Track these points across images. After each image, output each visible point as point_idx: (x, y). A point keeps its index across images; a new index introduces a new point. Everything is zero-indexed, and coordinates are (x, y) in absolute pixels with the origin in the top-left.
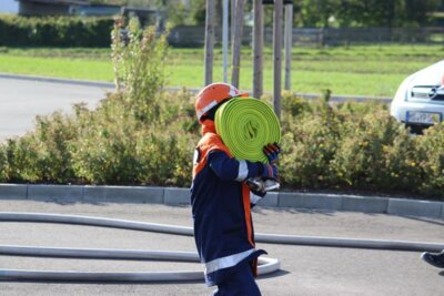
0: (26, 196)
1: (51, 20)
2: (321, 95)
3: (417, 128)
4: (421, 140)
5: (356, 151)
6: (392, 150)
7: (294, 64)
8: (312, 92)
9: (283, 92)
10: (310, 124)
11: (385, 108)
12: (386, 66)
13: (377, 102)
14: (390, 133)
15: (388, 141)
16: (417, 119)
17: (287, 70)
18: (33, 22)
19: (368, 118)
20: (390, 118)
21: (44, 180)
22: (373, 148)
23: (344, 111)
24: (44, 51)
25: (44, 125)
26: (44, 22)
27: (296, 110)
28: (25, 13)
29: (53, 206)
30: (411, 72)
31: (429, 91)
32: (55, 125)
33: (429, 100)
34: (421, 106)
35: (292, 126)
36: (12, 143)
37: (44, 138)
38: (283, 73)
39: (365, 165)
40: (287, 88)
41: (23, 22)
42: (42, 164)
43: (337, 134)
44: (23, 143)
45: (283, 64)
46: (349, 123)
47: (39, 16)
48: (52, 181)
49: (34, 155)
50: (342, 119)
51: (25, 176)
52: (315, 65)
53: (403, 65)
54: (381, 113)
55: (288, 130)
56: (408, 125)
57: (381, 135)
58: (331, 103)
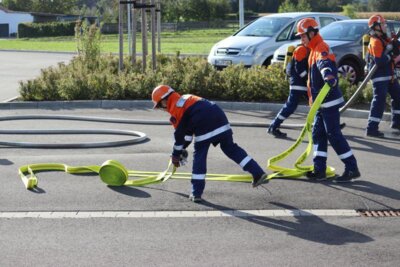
0: (37, 107)
1: (48, 24)
2: (175, 54)
3: (220, 68)
4: (222, 73)
5: (192, 80)
6: (208, 79)
7: (162, 39)
8: (171, 52)
9: (157, 53)
10: (170, 68)
11: (206, 59)
12: (207, 39)
13: (201, 56)
14: (208, 70)
15: (207, 74)
16: (220, 64)
17: (159, 42)
18: (40, 25)
19: (197, 64)
20: (207, 64)
21: (45, 99)
22: (200, 78)
23: (185, 61)
24: (46, 38)
25: (45, 73)
26: (45, 25)
27: (164, 61)
28: (36, 21)
29: (50, 111)
30: (216, 42)
31: (225, 50)
32: (50, 73)
33: (225, 54)
34: (221, 57)
35: (162, 69)
36: (29, 82)
37: (45, 79)
38: (157, 44)
39: (196, 86)
40: (159, 50)
41: (35, 25)
42: (44, 91)
43: (182, 72)
44: (35, 82)
45: (157, 40)
46: (188, 66)
47: (43, 22)
48: (49, 100)
49: (40, 88)
50: (185, 65)
51: (36, 98)
52: (174, 40)
53: (215, 39)
54: (203, 61)
55: (159, 70)
56: (215, 66)
57: (203, 71)
58: (180, 58)
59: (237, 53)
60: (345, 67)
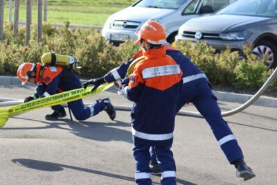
2: (64, 25)
3: (117, 43)
4: (119, 49)
5: (83, 55)
6: (102, 55)
7: (49, 7)
8: (58, 23)
9: (43, 22)
10: (58, 40)
11: (99, 32)
12: (99, 9)
13: (93, 29)
14: (102, 45)
15: (101, 50)
16: (116, 38)
17: (45, 10)
19: (90, 37)
20: (102, 38)
22: (93, 54)
23: (76, 33)
27: (50, 32)
30: (112, 13)
31: (122, 23)
33: (122, 28)
34: (118, 31)
35: (48, 41)
38: (43, 12)
39: (88, 63)
40: (45, 20)
43: (72, 46)
45: (43, 7)
46: (79, 40)
50: (76, 38)
52: (60, 8)
53: (108, 8)
54: (97, 35)
55: (46, 43)
56: (111, 41)
57: (97, 47)
58: (69, 29)
59: (135, 27)
60: (262, 47)
